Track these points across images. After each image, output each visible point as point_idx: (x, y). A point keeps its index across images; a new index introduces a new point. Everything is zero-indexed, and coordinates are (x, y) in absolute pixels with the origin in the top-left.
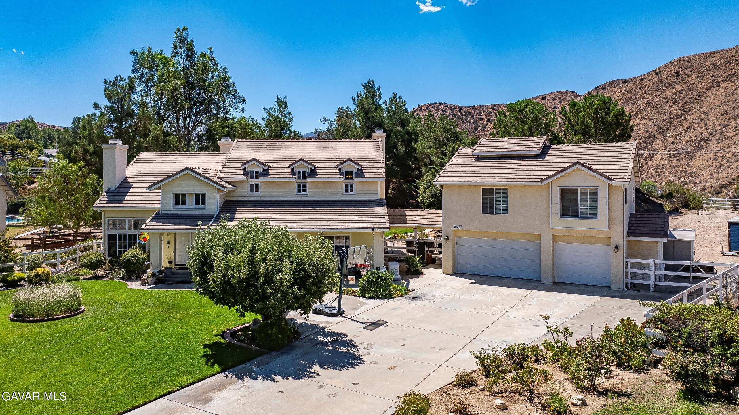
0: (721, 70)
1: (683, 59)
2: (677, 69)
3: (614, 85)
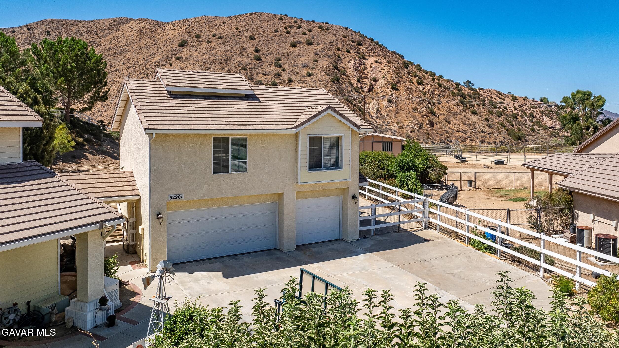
1: (52, 21)
2: (48, 28)
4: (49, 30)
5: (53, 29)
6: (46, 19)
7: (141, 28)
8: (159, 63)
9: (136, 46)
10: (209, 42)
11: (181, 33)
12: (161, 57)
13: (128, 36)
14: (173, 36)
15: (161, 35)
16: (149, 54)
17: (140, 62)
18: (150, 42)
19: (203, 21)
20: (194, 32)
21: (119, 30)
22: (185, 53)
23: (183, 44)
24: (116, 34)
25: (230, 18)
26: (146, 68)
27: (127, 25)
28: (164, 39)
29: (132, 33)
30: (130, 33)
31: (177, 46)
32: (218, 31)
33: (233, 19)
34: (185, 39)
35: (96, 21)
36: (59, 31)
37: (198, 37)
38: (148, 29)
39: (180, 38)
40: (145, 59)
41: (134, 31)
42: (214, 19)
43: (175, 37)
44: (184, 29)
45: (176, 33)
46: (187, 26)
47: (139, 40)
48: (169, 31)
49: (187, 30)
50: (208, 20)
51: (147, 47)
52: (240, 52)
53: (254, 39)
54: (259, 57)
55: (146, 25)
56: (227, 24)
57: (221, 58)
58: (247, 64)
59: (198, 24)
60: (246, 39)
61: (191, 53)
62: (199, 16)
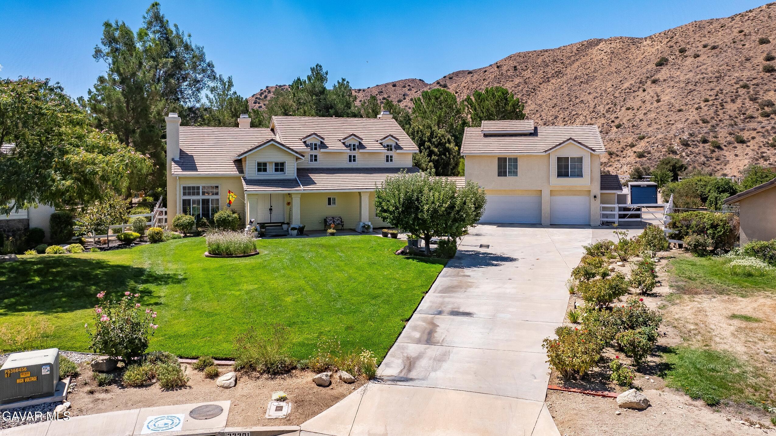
0: (550, 68)
1: (519, 55)
2: (515, 63)
3: (460, 75)
4: (516, 65)
5: (520, 63)
6: (514, 53)
7: (613, 49)
8: (630, 89)
9: (605, 71)
10: (697, 56)
11: (660, 49)
12: (633, 82)
13: (597, 60)
14: (651, 53)
15: (635, 54)
16: (620, 79)
17: (608, 90)
18: (621, 65)
19: (691, 29)
20: (678, 44)
21: (587, 55)
22: (664, 73)
23: (662, 63)
24: (584, 59)
25: (733, 19)
26: (614, 97)
27: (596, 48)
28: (638, 60)
29: (601, 57)
30: (600, 57)
31: (654, 66)
32: (711, 39)
33: (738, 18)
34: (665, 55)
35: (563, 48)
36: (526, 64)
37: (682, 51)
38: (620, 50)
39: (659, 55)
40: (615, 86)
41: (603, 54)
42: (708, 24)
43: (653, 55)
44: (665, 43)
45: (653, 50)
46: (669, 39)
47: (609, 64)
48: (646, 48)
49: (669, 44)
50: (699, 26)
51: (618, 72)
52: (741, 64)
53: (768, 42)
54: (772, 67)
55: (618, 45)
56: (726, 27)
57: (711, 75)
58: (751, 79)
59: (685, 34)
60: (753, 45)
61: (672, 73)
62: (687, 24)
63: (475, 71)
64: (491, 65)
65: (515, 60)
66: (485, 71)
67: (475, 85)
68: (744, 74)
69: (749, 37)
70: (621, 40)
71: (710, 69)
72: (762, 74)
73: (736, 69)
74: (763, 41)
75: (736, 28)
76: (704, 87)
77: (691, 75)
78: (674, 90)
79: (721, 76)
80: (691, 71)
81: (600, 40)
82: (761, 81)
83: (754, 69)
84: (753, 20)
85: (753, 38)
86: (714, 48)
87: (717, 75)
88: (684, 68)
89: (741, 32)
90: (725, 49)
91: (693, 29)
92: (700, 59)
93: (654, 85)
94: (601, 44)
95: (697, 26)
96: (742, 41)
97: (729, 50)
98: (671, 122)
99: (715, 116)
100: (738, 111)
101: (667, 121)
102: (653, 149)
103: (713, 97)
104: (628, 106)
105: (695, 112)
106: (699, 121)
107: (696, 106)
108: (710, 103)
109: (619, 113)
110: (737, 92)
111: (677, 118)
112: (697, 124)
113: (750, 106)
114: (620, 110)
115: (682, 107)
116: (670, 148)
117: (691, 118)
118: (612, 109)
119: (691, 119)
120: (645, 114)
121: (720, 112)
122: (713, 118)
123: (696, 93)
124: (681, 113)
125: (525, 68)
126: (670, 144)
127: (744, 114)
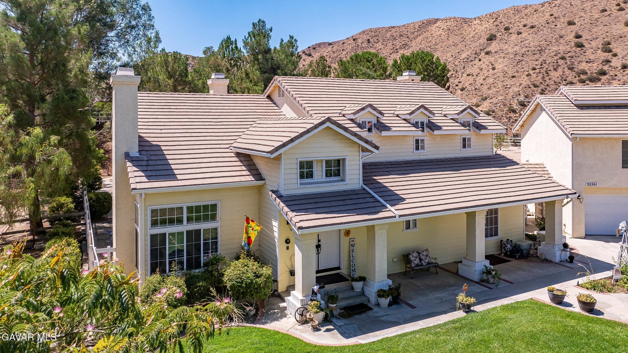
0: (398, 41)
1: (371, 30)
2: (368, 37)
3: (322, 46)
4: (369, 38)
5: (372, 37)
6: (367, 29)
7: (449, 27)
8: (468, 59)
9: (444, 44)
10: (519, 33)
11: (488, 27)
12: (470, 53)
13: (437, 35)
14: (481, 30)
15: (468, 31)
16: (458, 51)
17: (449, 60)
18: (457, 39)
19: (512, 12)
20: (502, 24)
21: (428, 31)
22: (494, 46)
23: (491, 38)
24: (425, 35)
25: (543, 5)
26: (455, 65)
27: (435, 26)
28: (471, 35)
29: (440, 32)
30: (438, 33)
31: (485, 40)
32: (529, 20)
33: (546, 5)
34: (494, 32)
35: (407, 25)
36: (377, 38)
37: (507, 29)
38: (455, 27)
39: (488, 32)
40: (454, 56)
41: (441, 30)
42: (524, 9)
43: (483, 32)
44: (492, 22)
45: (483, 28)
46: (494, 19)
47: (447, 39)
48: (476, 26)
49: (495, 23)
50: (517, 10)
51: (455, 45)
52: (557, 41)
53: (574, 24)
54: (581, 43)
55: (453, 23)
56: (539, 12)
57: (534, 49)
58: (566, 52)
59: (506, 16)
60: (563, 25)
61: (501, 46)
62: (507, 8)
63: (335, 43)
64: (348, 38)
65: (368, 34)
66: (344, 43)
67: (336, 55)
68: (560, 48)
69: (559, 19)
70: (454, 20)
71: (532, 44)
72: (574, 48)
73: (554, 44)
74: (571, 23)
75: (547, 12)
76: (531, 58)
77: (517, 48)
78: (505, 60)
79: (542, 49)
80: (516, 45)
81: (437, 19)
82: (574, 54)
83: (568, 45)
84: (559, 6)
85: (562, 20)
86: (532, 27)
87: (540, 48)
88: (510, 42)
89: (552, 15)
90: (541, 28)
91: (513, 12)
92: (523, 35)
93: (487, 56)
94: (438, 22)
95: (516, 9)
96: (553, 22)
97: (545, 29)
98: (507, 86)
99: (543, 82)
100: (560, 78)
101: (504, 86)
102: (497, 108)
103: (539, 67)
104: (468, 73)
105: (526, 78)
106: (531, 86)
107: (527, 73)
108: (538, 71)
109: (461, 79)
110: (557, 63)
111: (512, 83)
112: (530, 88)
113: (569, 74)
114: (462, 76)
115: (515, 74)
116: (511, 107)
117: (523, 82)
118: (454, 76)
119: (524, 84)
120: (484, 79)
121: (547, 78)
122: (541, 83)
123: (524, 63)
124: (514, 79)
125: (376, 41)
126: (510, 105)
127: (565, 80)
